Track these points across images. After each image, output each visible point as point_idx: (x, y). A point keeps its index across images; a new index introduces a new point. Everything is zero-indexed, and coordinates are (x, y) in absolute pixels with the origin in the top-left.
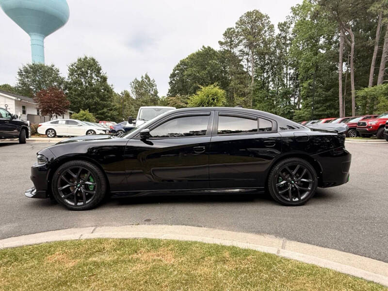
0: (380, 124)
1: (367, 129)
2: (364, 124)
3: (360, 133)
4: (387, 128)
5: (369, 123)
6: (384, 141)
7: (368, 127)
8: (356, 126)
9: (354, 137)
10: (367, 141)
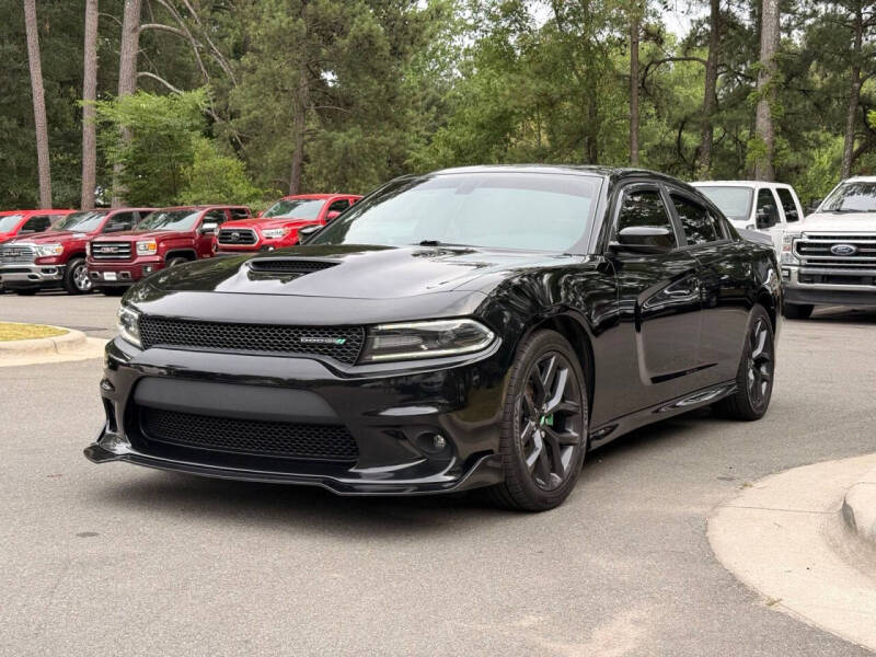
2: (247, 236)
7: (263, 247)
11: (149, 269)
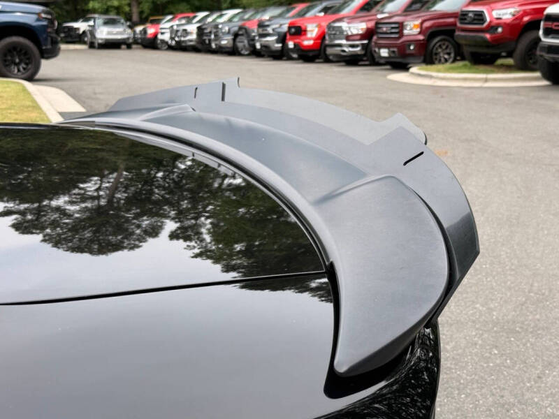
0: (526, 19)
1: (488, 36)
2: (479, 17)
3: (466, 50)
4: (548, 32)
5: (495, 14)
6: (533, 80)
7: (492, 28)
8: (454, 24)
9: (446, 60)
10: (486, 80)
11: (412, 47)
